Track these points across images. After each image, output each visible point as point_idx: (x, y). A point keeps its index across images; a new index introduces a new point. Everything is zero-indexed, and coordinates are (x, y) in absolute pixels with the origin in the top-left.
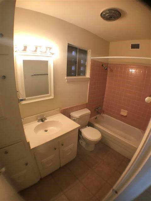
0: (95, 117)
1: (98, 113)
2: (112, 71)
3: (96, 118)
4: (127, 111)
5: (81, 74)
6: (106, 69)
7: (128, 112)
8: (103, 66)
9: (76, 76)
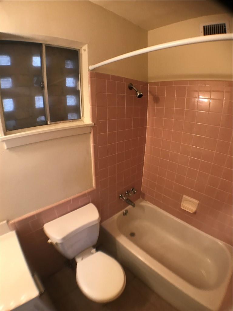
0: (123, 211)
1: (130, 202)
2: (156, 100)
3: (125, 214)
4: (197, 202)
5: (70, 116)
6: (140, 96)
7: (199, 204)
8: (131, 88)
9: (46, 124)
